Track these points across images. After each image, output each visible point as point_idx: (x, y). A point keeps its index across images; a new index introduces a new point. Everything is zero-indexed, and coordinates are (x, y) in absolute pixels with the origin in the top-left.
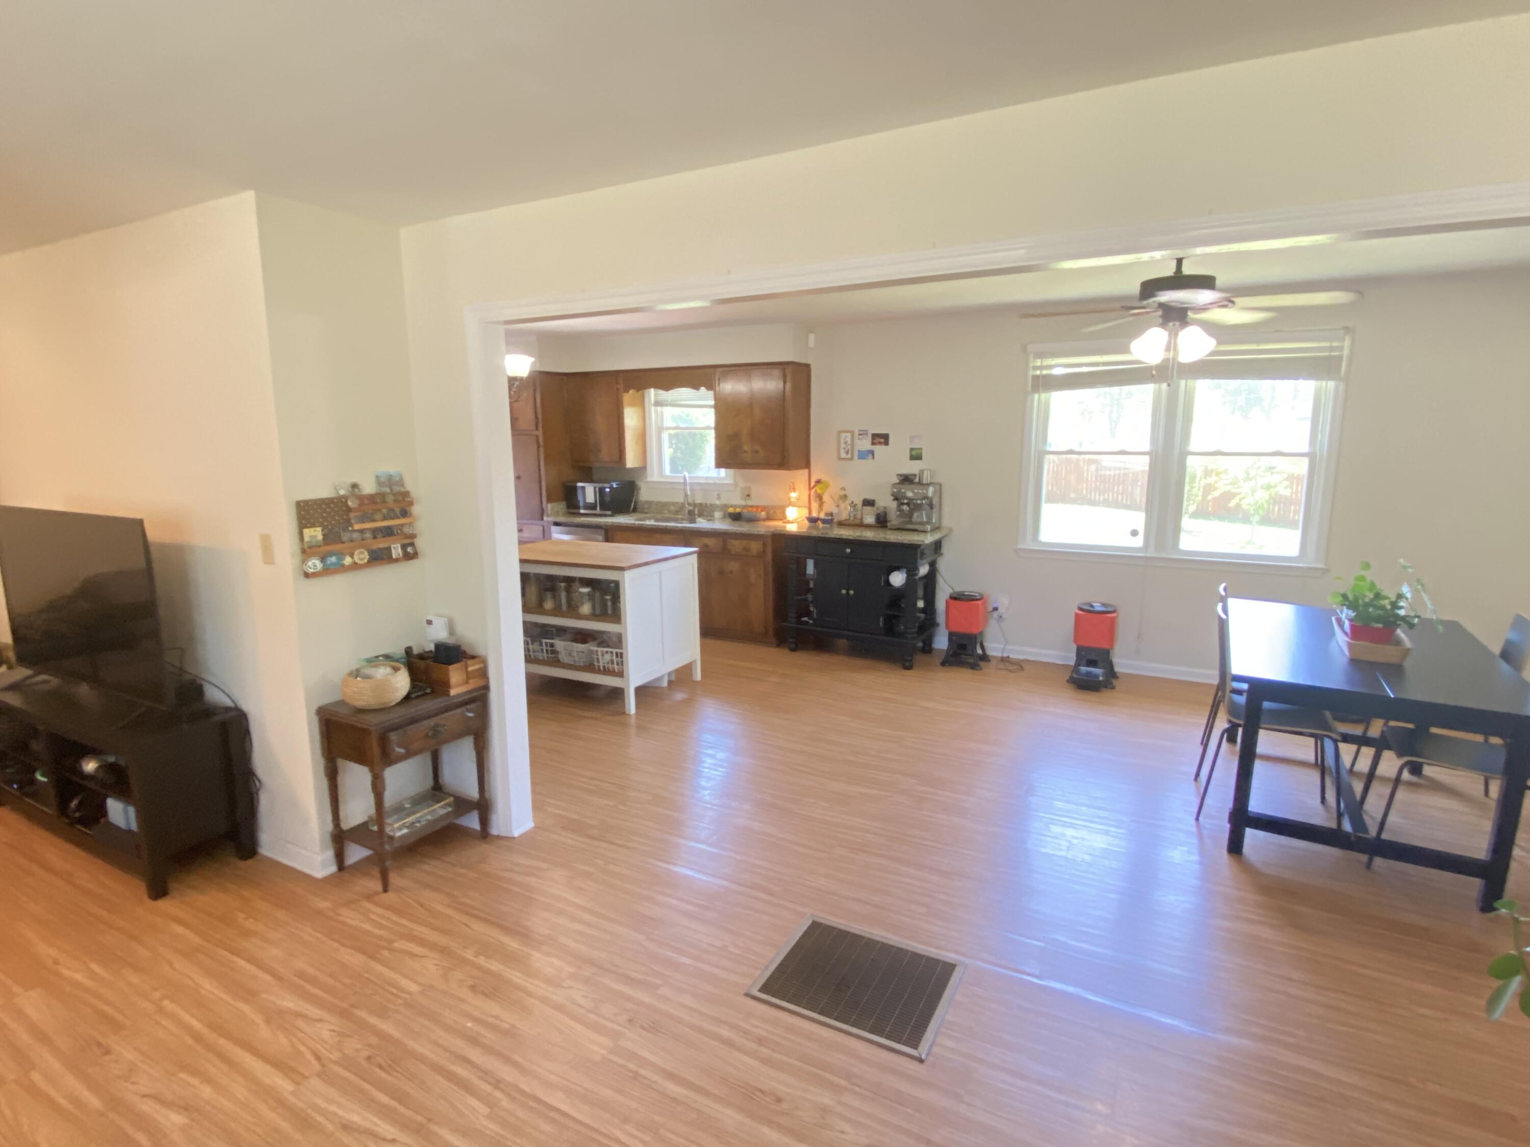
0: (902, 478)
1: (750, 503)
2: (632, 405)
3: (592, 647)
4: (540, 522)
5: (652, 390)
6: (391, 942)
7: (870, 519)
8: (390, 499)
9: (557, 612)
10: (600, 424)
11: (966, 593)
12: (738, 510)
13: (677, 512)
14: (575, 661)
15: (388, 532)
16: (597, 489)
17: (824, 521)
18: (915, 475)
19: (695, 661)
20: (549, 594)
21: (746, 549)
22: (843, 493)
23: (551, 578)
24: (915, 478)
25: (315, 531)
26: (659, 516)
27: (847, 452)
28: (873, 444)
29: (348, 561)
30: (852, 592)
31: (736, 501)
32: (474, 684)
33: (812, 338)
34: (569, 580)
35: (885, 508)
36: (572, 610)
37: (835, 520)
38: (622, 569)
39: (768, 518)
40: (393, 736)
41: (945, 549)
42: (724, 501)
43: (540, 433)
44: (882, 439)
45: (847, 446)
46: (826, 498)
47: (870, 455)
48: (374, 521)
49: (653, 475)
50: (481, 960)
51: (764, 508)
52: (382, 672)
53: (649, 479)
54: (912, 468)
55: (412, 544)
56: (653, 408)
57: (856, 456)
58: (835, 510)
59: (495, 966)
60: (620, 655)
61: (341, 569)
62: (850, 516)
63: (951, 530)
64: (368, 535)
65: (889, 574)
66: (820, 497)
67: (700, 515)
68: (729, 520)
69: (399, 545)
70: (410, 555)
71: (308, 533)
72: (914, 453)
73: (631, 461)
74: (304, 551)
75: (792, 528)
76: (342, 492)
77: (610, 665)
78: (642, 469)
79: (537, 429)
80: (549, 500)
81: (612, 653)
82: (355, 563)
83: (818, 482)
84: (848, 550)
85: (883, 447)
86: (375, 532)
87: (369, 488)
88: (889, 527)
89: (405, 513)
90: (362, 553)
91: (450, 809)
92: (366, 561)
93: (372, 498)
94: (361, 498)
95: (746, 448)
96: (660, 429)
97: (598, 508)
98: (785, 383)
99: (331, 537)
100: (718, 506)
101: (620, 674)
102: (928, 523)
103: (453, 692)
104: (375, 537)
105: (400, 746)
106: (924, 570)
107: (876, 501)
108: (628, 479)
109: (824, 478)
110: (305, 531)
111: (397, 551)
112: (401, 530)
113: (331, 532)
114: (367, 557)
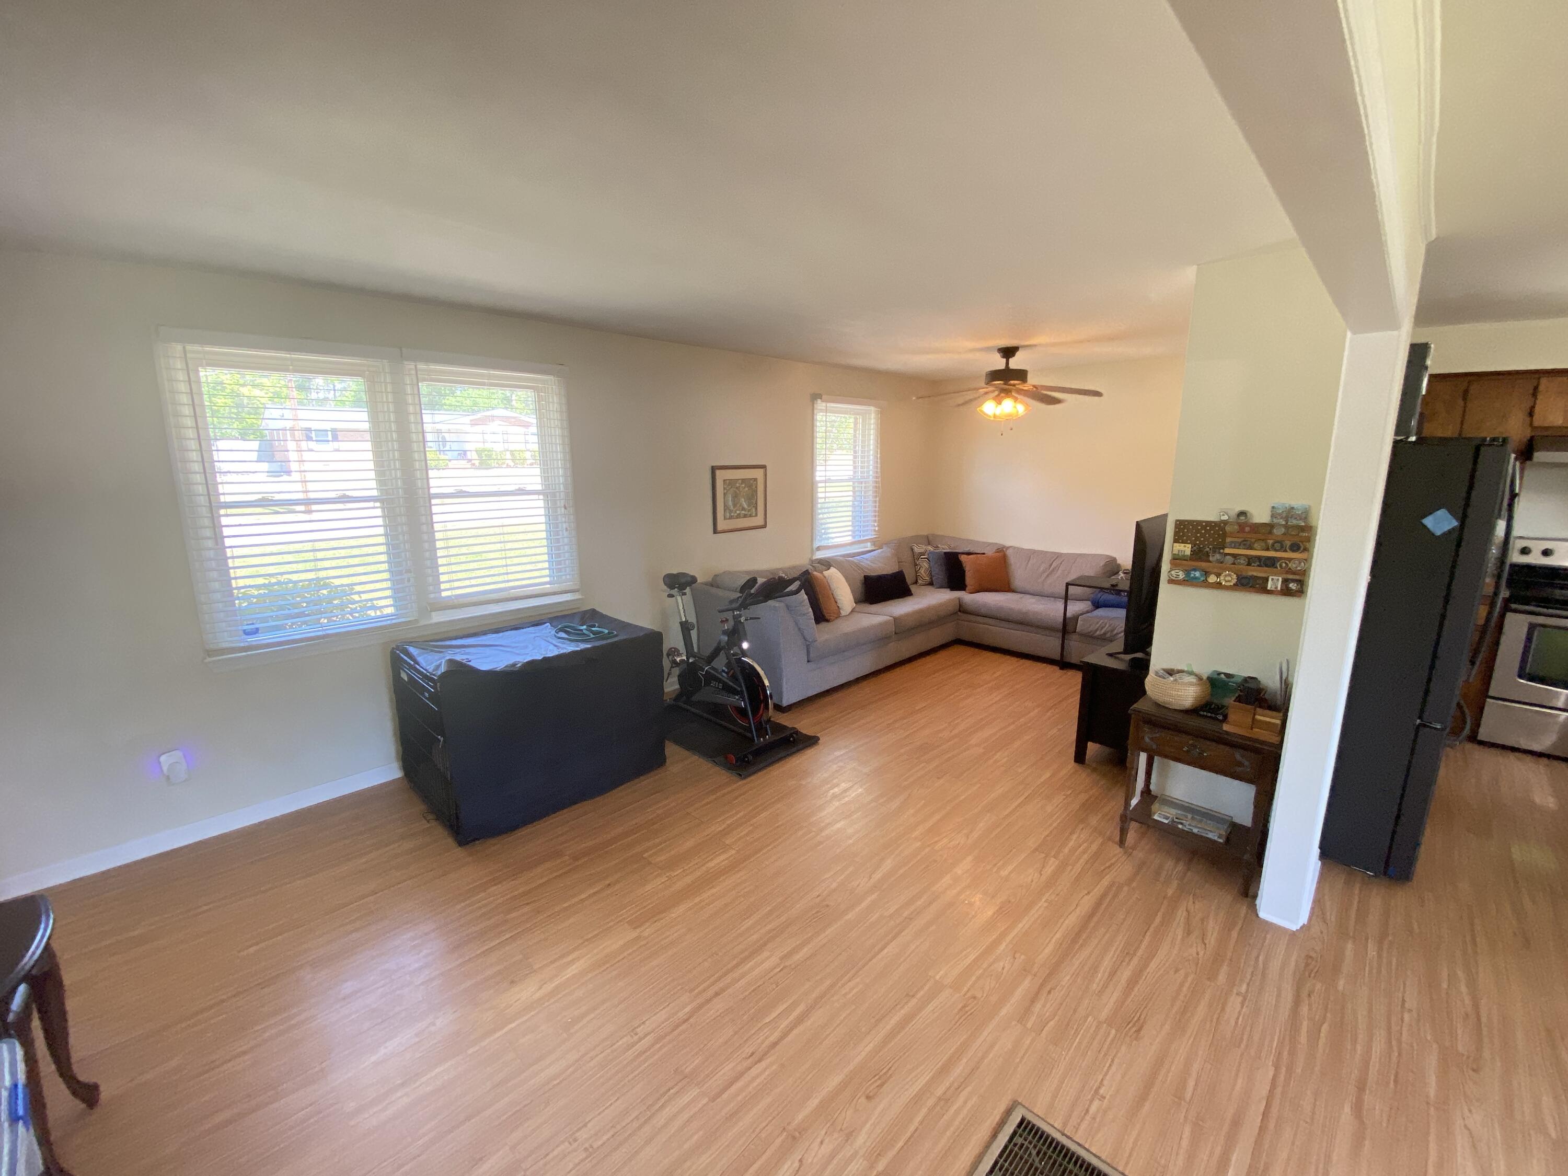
6: (1055, 857)
8: (1281, 531)
15: (1270, 563)
25: (1185, 546)
29: (1212, 579)
40: (1147, 729)
48: (1251, 548)
55: (1300, 582)
61: (1205, 584)
64: (1243, 561)
69: (1280, 579)
70: (1293, 592)
71: (1179, 547)
74: (1171, 561)
76: (1225, 518)
82: (1220, 583)
86: (1250, 561)
87: (1261, 516)
89: (1298, 548)
90: (1229, 575)
92: (1231, 583)
93: (1256, 528)
94: (1247, 526)
99: (1199, 554)
103: (1225, 727)
104: (1249, 564)
110: (1175, 544)
111: (1276, 582)
112: (1286, 563)
113: (1200, 550)
114: (1235, 581)
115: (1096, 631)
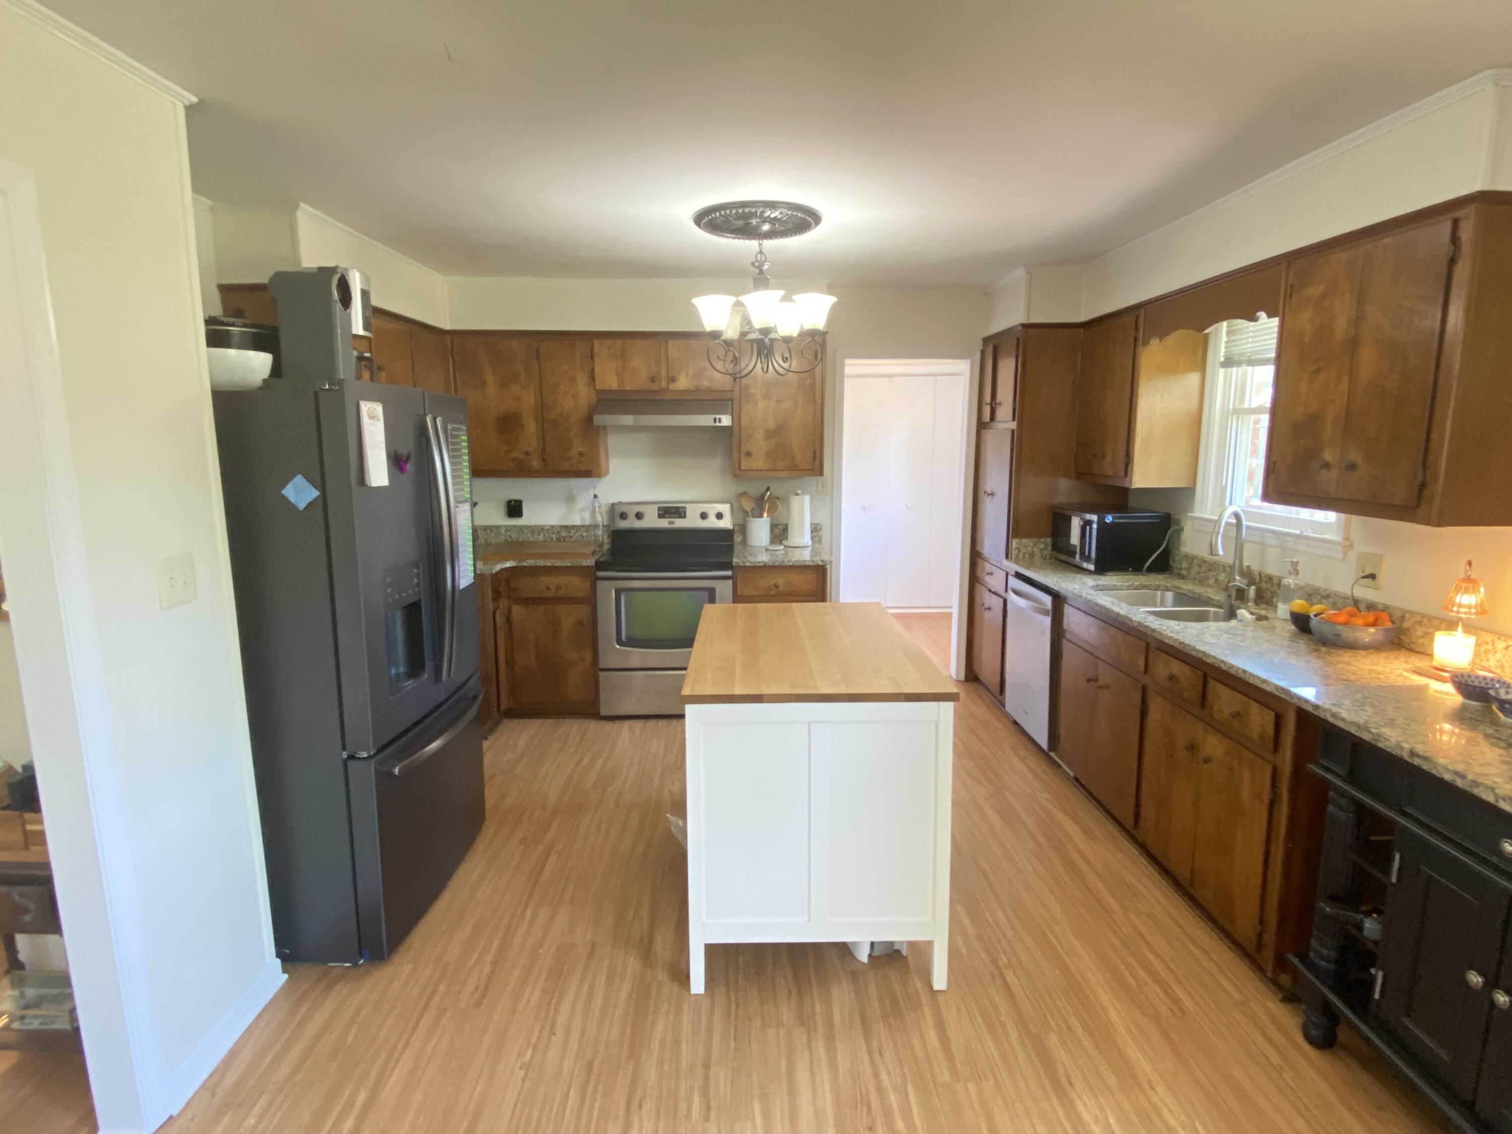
4: (1003, 567)
12: (1320, 608)
16: (1081, 523)
19: (933, 943)
31: (1342, 581)
42: (1306, 578)
43: (1015, 425)
49: (1200, 506)
53: (1197, 513)
56: (1222, 372)
73: (1149, 474)
79: (1014, 419)
80: (1016, 535)
84: (1507, 848)
95: (1328, 456)
96: (1229, 414)
97: (1078, 557)
100: (1291, 589)
108: (1163, 509)
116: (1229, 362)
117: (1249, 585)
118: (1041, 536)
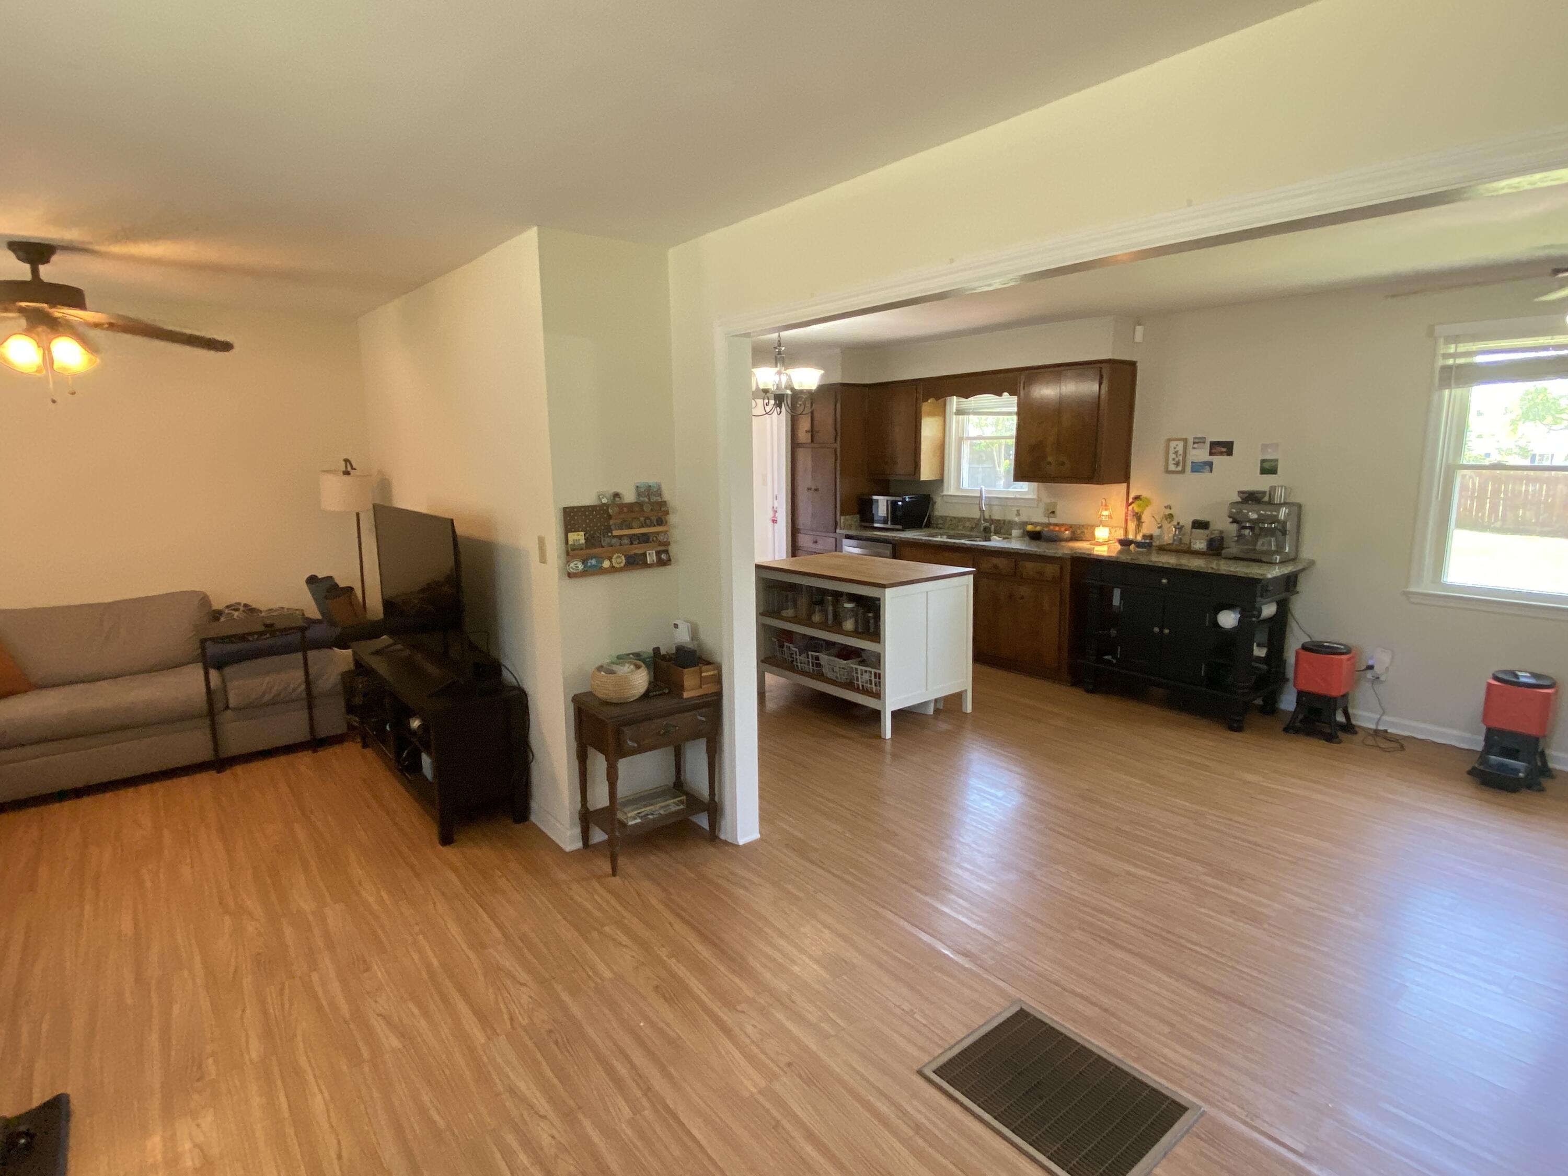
0: (1246, 495)
1: (1053, 520)
2: (931, 414)
3: (852, 664)
4: (832, 535)
5: (955, 397)
6: (603, 925)
7: (1200, 545)
8: (647, 508)
9: (823, 626)
10: (898, 435)
11: (1325, 644)
12: (1038, 528)
13: (972, 529)
14: (837, 677)
15: (644, 539)
16: (889, 502)
17: (1139, 545)
18: (1264, 493)
19: (966, 691)
20: (817, 608)
21: (1041, 573)
22: (1168, 512)
23: (823, 592)
24: (1264, 497)
25: (579, 535)
26: (952, 532)
27: (1177, 464)
28: (1211, 454)
29: (606, 564)
30: (1166, 631)
31: (1038, 517)
32: (708, 689)
33: (1139, 330)
34: (837, 595)
35: (1221, 532)
36: (837, 626)
37: (1156, 543)
38: (884, 586)
39: (1074, 538)
40: (626, 730)
41: (1303, 585)
42: (1024, 518)
43: (838, 445)
44: (1225, 448)
45: (1177, 457)
46: (1146, 517)
47: (1208, 468)
48: (630, 527)
49: (950, 489)
50: (672, 962)
51: (1070, 527)
52: (625, 669)
53: (945, 493)
54: (1262, 483)
55: (666, 552)
56: (954, 416)
57: (1189, 468)
58: (1156, 532)
59: (682, 971)
60: (878, 676)
61: (601, 571)
62: (1174, 540)
63: (1312, 563)
64: (626, 541)
65: (1217, 613)
66: (1138, 517)
67: (996, 533)
68: (1027, 538)
69: (654, 552)
70: (664, 562)
71: (572, 537)
72: (1266, 465)
73: (926, 473)
74: (568, 554)
75: (1101, 551)
76: (604, 501)
77: (869, 685)
78: (939, 483)
79: (835, 441)
80: (842, 514)
81: (871, 672)
82: (614, 567)
83: (1137, 498)
84: (1164, 581)
85: (1225, 458)
86: (632, 538)
87: (629, 497)
88: (1223, 556)
89: (660, 522)
90: (619, 557)
91: (682, 807)
92: (622, 565)
93: (630, 506)
94: (622, 506)
95: (1050, 459)
96: (960, 440)
97: (889, 523)
98: (1100, 384)
99: (591, 541)
100: (1016, 523)
101: (878, 695)
102: (1276, 552)
103: (686, 695)
104: (632, 544)
105: (631, 740)
106: (1269, 610)
107: (1211, 523)
108: (925, 492)
109: (1145, 494)
110: (570, 535)
111: (651, 557)
112: (656, 537)
113: (593, 537)
114: (624, 562)
115: (264, 694)
116: (959, 412)
117: (991, 525)
118: (855, 514)
